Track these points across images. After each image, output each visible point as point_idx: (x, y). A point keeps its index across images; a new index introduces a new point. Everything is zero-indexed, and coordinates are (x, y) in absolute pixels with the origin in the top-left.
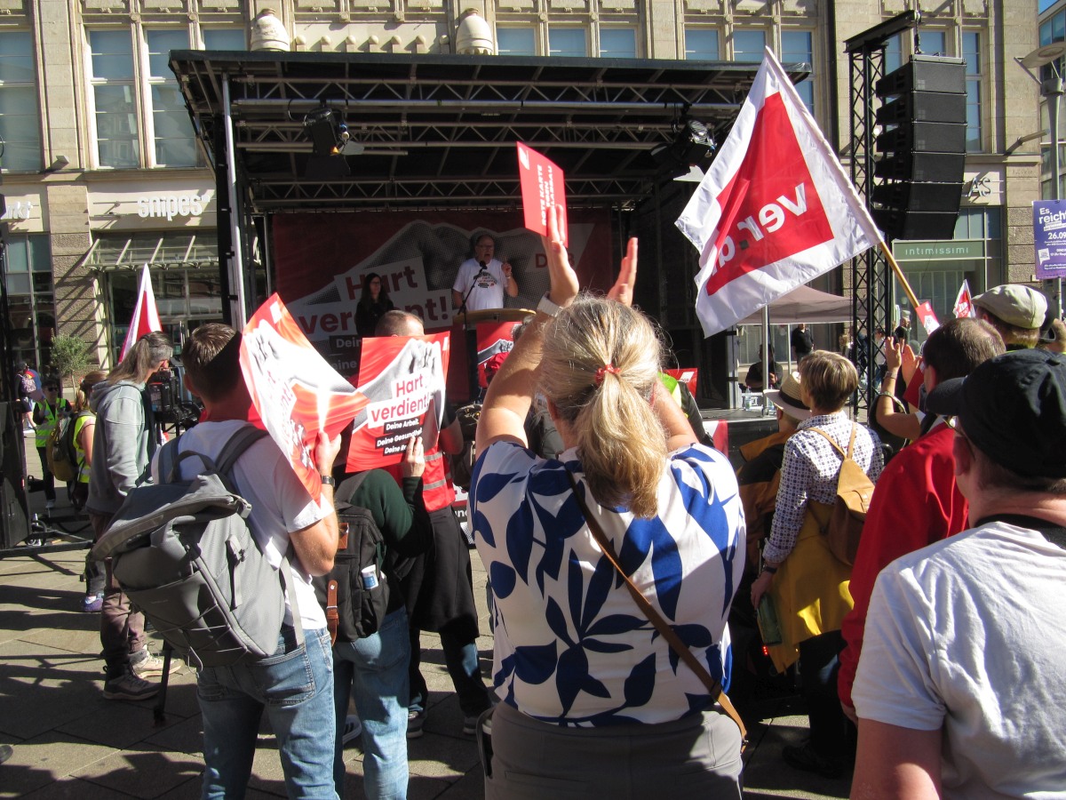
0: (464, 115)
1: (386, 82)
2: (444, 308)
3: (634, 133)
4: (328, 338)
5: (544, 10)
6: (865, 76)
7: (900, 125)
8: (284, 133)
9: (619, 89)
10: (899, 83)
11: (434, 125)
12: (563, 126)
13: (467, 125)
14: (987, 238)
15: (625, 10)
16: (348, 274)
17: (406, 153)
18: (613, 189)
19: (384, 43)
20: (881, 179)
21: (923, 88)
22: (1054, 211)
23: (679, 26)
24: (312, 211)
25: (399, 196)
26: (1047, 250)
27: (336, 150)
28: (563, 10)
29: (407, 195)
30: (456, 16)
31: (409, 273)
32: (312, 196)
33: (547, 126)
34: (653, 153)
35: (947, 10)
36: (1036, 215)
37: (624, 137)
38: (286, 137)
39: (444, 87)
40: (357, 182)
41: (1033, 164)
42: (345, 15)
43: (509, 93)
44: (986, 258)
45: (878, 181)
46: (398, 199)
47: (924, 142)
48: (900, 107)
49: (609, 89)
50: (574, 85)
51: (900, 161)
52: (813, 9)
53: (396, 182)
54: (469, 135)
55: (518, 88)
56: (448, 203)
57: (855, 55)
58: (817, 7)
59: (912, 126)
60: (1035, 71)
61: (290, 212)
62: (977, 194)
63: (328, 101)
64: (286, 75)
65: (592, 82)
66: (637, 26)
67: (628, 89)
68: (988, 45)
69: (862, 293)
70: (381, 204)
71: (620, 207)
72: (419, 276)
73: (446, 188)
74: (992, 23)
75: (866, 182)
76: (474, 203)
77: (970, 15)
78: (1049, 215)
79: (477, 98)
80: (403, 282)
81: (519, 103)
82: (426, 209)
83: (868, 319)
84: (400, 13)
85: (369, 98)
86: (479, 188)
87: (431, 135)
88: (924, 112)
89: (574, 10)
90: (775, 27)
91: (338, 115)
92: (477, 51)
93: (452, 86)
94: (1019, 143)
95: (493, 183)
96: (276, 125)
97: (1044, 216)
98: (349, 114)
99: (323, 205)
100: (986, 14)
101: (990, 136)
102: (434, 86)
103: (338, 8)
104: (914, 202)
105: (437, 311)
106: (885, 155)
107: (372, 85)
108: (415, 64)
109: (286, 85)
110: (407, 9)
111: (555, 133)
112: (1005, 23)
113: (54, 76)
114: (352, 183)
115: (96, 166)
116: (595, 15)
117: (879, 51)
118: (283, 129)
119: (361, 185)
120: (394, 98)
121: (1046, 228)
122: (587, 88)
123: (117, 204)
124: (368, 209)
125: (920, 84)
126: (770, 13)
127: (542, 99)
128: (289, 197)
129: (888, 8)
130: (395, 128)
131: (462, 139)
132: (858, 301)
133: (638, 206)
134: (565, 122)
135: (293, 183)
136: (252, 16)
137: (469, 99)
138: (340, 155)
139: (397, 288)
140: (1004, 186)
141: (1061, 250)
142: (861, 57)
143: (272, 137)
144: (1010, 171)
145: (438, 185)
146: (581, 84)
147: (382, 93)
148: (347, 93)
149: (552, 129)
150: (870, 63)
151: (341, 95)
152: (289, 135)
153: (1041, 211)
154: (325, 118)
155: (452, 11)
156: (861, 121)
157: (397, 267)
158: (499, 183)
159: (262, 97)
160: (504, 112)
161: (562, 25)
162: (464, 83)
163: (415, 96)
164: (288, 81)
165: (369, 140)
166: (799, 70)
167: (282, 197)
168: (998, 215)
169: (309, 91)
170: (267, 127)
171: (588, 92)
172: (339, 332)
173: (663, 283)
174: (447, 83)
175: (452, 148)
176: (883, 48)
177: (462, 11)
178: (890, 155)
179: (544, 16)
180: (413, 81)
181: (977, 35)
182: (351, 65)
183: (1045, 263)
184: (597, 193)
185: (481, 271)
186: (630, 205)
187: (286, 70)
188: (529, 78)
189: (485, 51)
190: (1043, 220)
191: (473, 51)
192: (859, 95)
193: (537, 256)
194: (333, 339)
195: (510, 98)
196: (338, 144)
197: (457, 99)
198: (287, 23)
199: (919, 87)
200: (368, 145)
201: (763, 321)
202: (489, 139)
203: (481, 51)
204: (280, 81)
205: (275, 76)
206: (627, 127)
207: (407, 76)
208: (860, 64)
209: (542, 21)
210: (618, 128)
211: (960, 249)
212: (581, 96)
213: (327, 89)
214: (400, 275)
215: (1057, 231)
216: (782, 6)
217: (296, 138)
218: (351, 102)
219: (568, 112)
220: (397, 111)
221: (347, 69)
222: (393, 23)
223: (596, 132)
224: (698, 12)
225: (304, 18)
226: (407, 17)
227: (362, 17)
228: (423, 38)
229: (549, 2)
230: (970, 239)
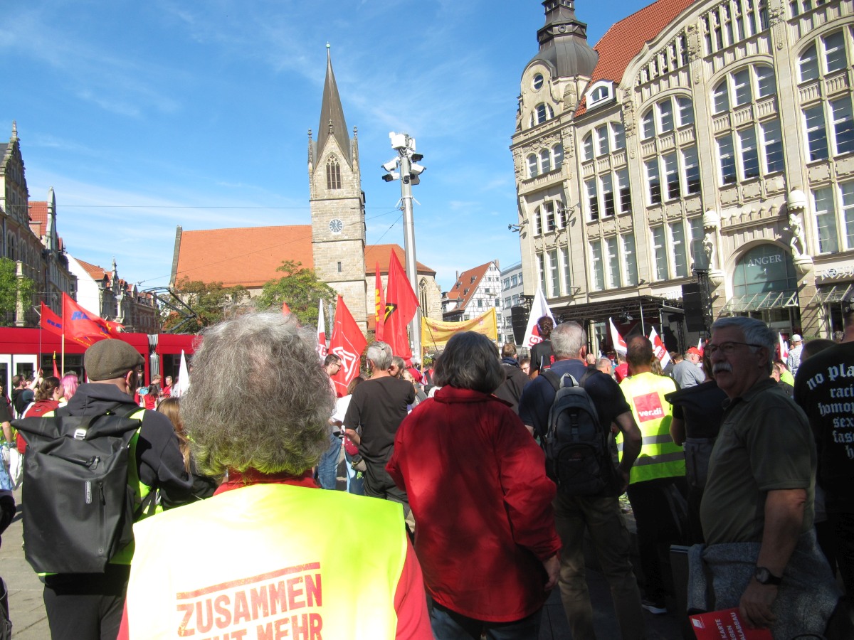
5: (834, 177)
28: (844, 174)
30: (789, 191)
42: (740, 203)
84: (764, 196)
103: (739, 199)
110: (768, 193)
113: (639, 249)
115: (656, 280)
123: (661, 294)
136: (704, 212)
155: (787, 189)
177: (791, 189)
179: (835, 180)
198: (718, 211)
209: (834, 182)
222: (763, 201)
225: (725, 207)
226: (768, 196)
227: (748, 201)
228: (775, 205)
229: (837, 172)
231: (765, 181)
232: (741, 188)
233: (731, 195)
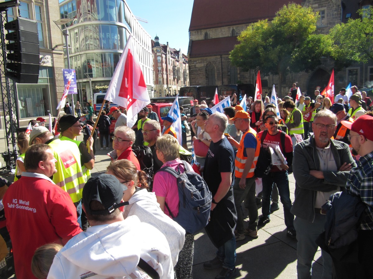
7: (15, 41)
10: (13, 26)
14: (48, 78)
20: (9, 60)
21: (23, 29)
22: (69, 73)
36: (64, 74)
41: (61, 54)
44: (49, 84)
47: (24, 49)
48: (14, 35)
51: (16, 55)
59: (20, 43)
60: (60, 26)
62: (44, 63)
68: (44, 12)
74: (44, 4)
75: (4, 60)
83: (9, 111)
88: (24, 38)
94: (56, 46)
97: (66, 74)
101: (47, 43)
104: (23, 70)
106: (10, 52)
112: (49, 5)
117: (5, 12)
121: (67, 78)
125: (22, 28)
132: (5, 104)
140: (52, 60)
144: (54, 55)
150: (1, 15)
153: (65, 72)
168: (51, 70)
176: (6, 11)
178: (12, 52)
199: (21, 29)
230: (43, 78)
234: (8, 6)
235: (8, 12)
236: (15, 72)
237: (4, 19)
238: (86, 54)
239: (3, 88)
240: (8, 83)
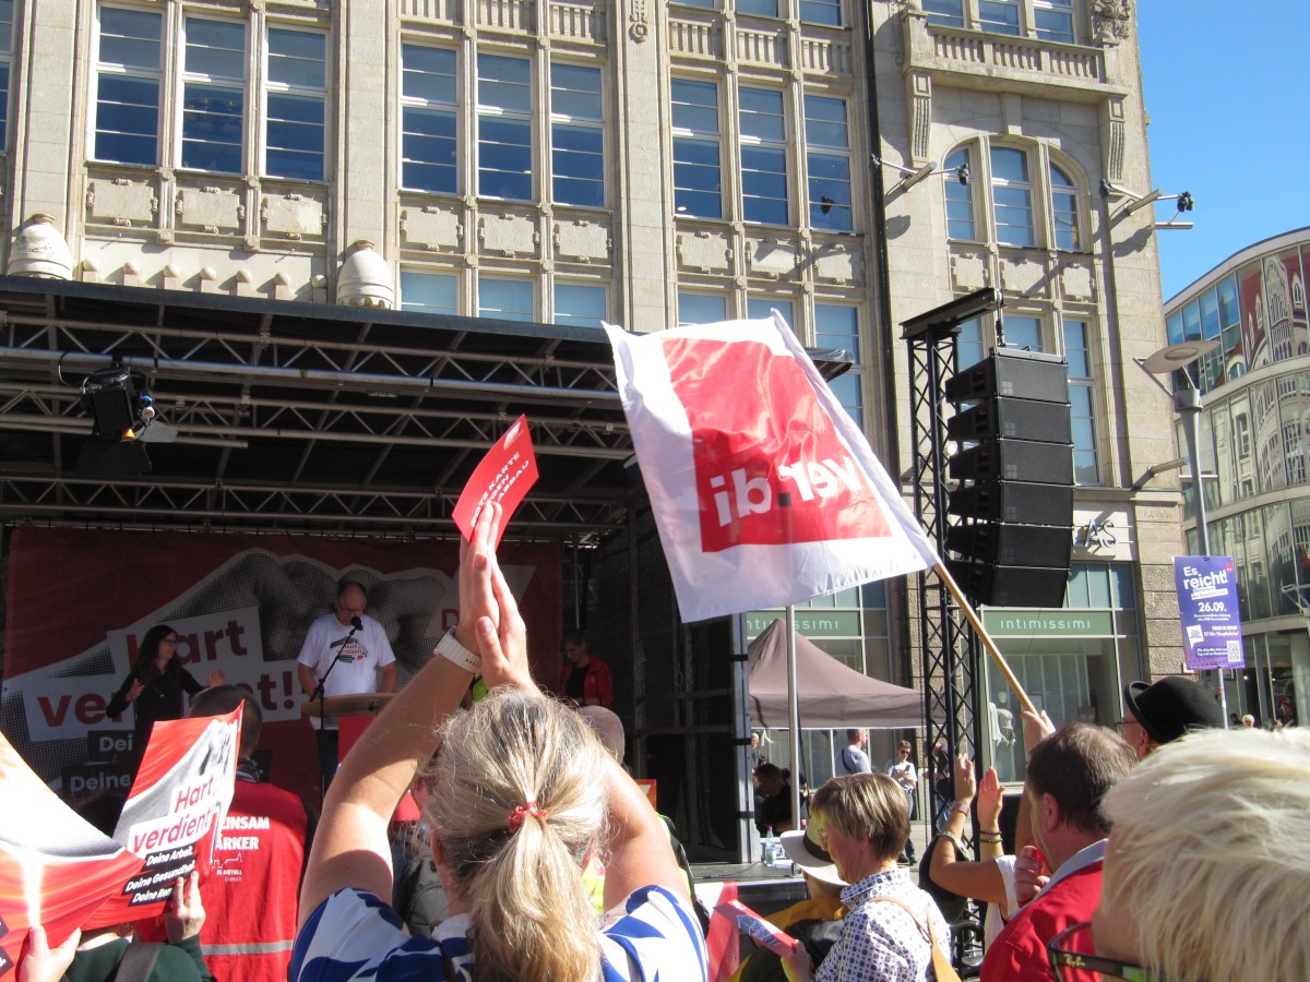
0: (341, 393)
1: (222, 337)
2: (288, 690)
3: (599, 434)
4: (85, 735)
5: (473, 252)
6: (930, 372)
7: (982, 441)
8: (48, 402)
9: (579, 370)
10: (977, 383)
11: (293, 405)
12: (493, 418)
13: (345, 409)
14: (1116, 608)
15: (593, 260)
16: (130, 630)
17: (245, 445)
18: (566, 514)
19: (225, 278)
20: (958, 517)
21: (1011, 393)
22: (1204, 572)
23: (670, 286)
24: (81, 526)
25: (228, 510)
26: (1198, 628)
27: (130, 433)
28: (501, 253)
29: (240, 509)
30: (340, 249)
31: (234, 631)
32: (82, 503)
33: (468, 417)
34: (626, 465)
35: (1042, 290)
36: (1180, 577)
37: (584, 440)
38: (50, 408)
39: (312, 350)
40: (161, 485)
41: (1172, 504)
42: (166, 234)
43: (413, 366)
44: (1116, 636)
45: (954, 520)
46: (226, 514)
47: (1015, 467)
48: (979, 418)
49: (562, 369)
50: (511, 360)
51: (984, 493)
52: (859, 278)
53: (225, 488)
54: (348, 424)
55: (428, 360)
56: (307, 525)
57: (915, 343)
58: (864, 275)
59: (998, 445)
60: (1164, 378)
61: (44, 525)
62: (1098, 543)
63: (126, 359)
64: (60, 315)
65: (539, 357)
66: (609, 283)
67: (591, 372)
68: (1099, 339)
69: (937, 684)
70: (198, 521)
71: (576, 540)
72: (251, 639)
73: (305, 502)
74: (1103, 309)
75: (937, 520)
76: (349, 526)
77: (1072, 298)
78: (1197, 577)
79: (362, 370)
80: (223, 645)
81: (427, 382)
82: (270, 532)
83: (948, 723)
84: (253, 238)
85: (191, 359)
86: (358, 505)
87: (288, 421)
88: (1013, 426)
89: (519, 254)
90: (806, 297)
91: (139, 381)
92: (369, 303)
93: (325, 350)
94: (1150, 474)
95: (380, 498)
96: (35, 388)
97: (1190, 578)
98: (157, 380)
99: (100, 517)
100: (1094, 298)
101: (1109, 463)
102: (297, 349)
103: (156, 223)
104: (1006, 552)
105: (277, 695)
106: (962, 483)
107: (199, 340)
108: (270, 314)
109: (59, 331)
110: (265, 233)
111: (481, 428)
112: (1120, 311)
114: (153, 485)
116: (548, 263)
117: (949, 340)
118: (45, 396)
119: (166, 489)
120: (233, 361)
121: (1196, 596)
122: (531, 366)
124: (175, 527)
125: (1006, 388)
126: (800, 279)
127: (462, 378)
128: (42, 503)
129: (961, 282)
130: (231, 406)
131: (334, 429)
132: (933, 696)
133: (604, 542)
134: (496, 412)
135: (55, 480)
136: (16, 223)
137: (350, 371)
138: (138, 442)
139: (212, 655)
140: (1134, 534)
141: (1219, 628)
142: (924, 346)
143: (27, 407)
144: (1138, 509)
145: (293, 496)
146: (523, 360)
147: (213, 353)
148: (158, 349)
149: (475, 421)
150: (937, 356)
151: (147, 352)
152: (56, 406)
153: (1186, 571)
154: (118, 383)
155: (334, 241)
156: (927, 435)
157: (216, 621)
158: (391, 499)
159: (16, 345)
160: (404, 393)
161: (499, 274)
162: (344, 346)
163: (266, 360)
164: (63, 324)
165: (187, 421)
166: (837, 359)
167: (32, 501)
168: (1130, 574)
169: (95, 342)
170: (21, 391)
171: (532, 372)
172: (107, 724)
173: (639, 660)
174: (317, 345)
175: (318, 441)
176: (954, 336)
177: (349, 244)
178: (970, 483)
179: (473, 260)
180: (265, 338)
181: (1083, 325)
182: (168, 308)
183: (1197, 646)
184: (543, 521)
185: (352, 633)
186: (593, 539)
187: (62, 308)
188: (444, 347)
189: (381, 303)
190: (1189, 583)
191: (363, 301)
192: (923, 398)
193: (445, 612)
194: (94, 737)
195: (413, 373)
196: (135, 424)
197: (333, 369)
198: (72, 238)
199: (1005, 392)
200: (184, 429)
201: (791, 724)
202: (379, 432)
203: (375, 301)
204: (50, 324)
205: (43, 315)
206: (589, 425)
207: (255, 331)
208: (922, 356)
209: (469, 266)
210: (576, 425)
211: (1078, 623)
212: (522, 377)
213: (125, 341)
214: (219, 635)
215: (1211, 601)
216: (816, 270)
217: (65, 413)
218: (161, 363)
219: (500, 399)
220: (236, 381)
221: (161, 313)
222: (242, 251)
223: (542, 429)
224: (698, 270)
225: (100, 232)
226: (264, 244)
227: (192, 239)
228: (286, 277)
229: (481, 241)
230: (1091, 609)
231: (261, 196)
232: (170, 187)
233: (128, 199)
234: (959, 316)
235: (959, 339)
236: (978, 561)
237: (947, 367)
238: (1290, 501)
239: (930, 630)
240: (951, 610)
